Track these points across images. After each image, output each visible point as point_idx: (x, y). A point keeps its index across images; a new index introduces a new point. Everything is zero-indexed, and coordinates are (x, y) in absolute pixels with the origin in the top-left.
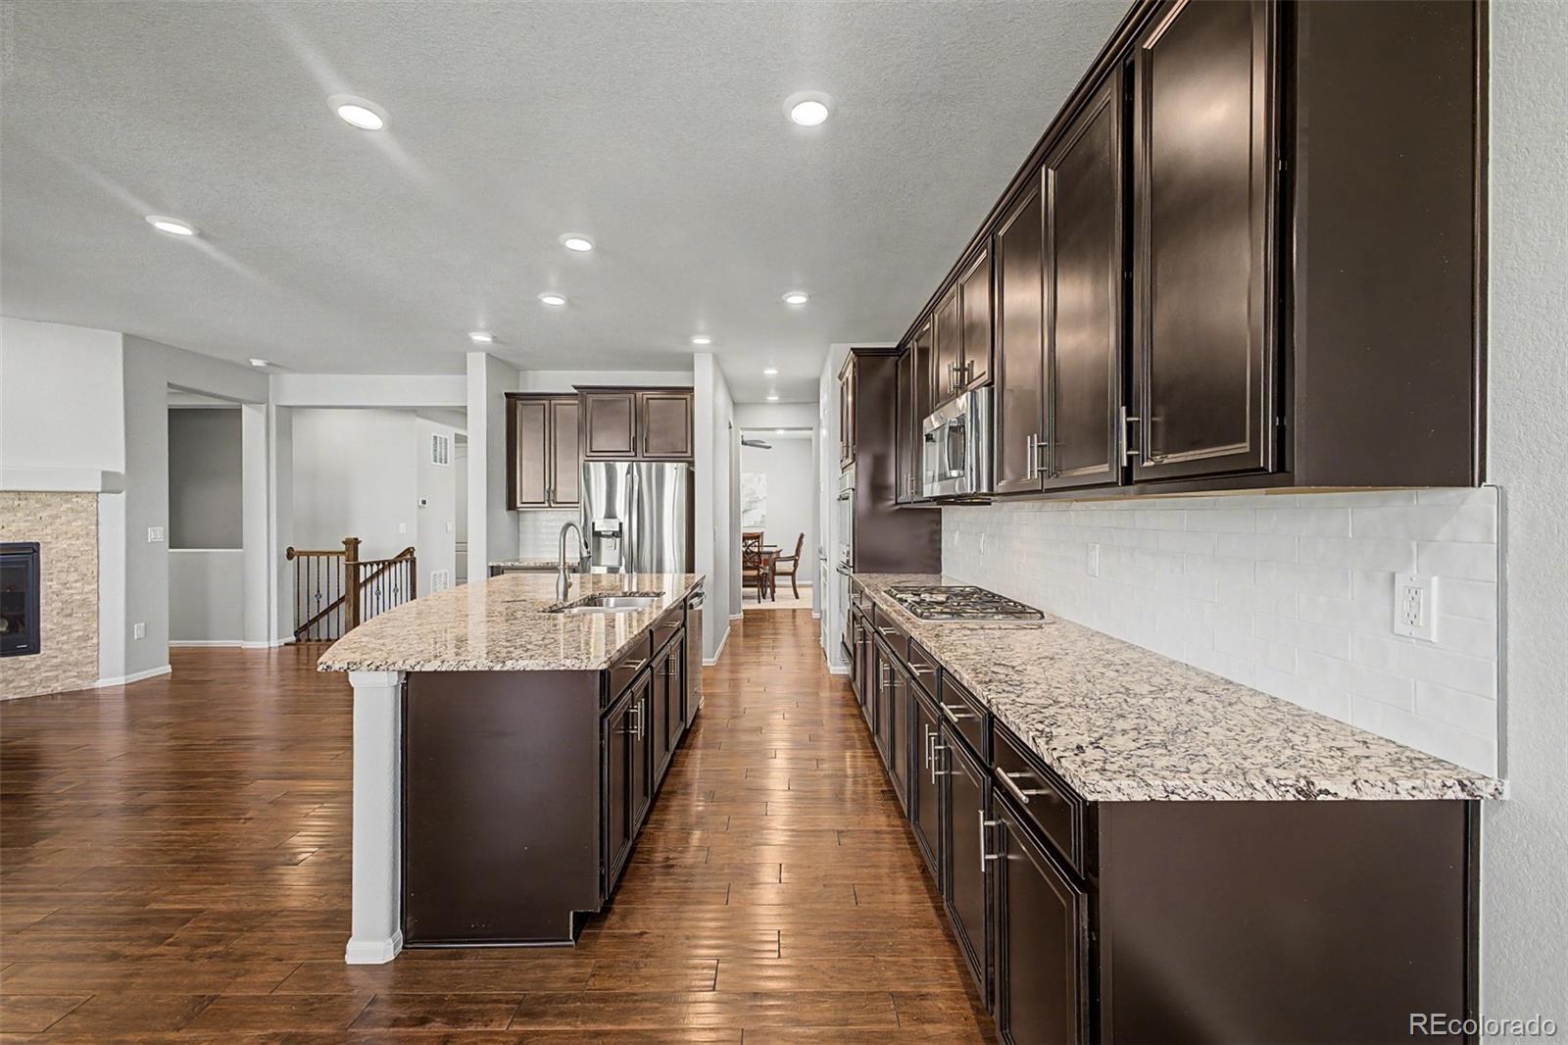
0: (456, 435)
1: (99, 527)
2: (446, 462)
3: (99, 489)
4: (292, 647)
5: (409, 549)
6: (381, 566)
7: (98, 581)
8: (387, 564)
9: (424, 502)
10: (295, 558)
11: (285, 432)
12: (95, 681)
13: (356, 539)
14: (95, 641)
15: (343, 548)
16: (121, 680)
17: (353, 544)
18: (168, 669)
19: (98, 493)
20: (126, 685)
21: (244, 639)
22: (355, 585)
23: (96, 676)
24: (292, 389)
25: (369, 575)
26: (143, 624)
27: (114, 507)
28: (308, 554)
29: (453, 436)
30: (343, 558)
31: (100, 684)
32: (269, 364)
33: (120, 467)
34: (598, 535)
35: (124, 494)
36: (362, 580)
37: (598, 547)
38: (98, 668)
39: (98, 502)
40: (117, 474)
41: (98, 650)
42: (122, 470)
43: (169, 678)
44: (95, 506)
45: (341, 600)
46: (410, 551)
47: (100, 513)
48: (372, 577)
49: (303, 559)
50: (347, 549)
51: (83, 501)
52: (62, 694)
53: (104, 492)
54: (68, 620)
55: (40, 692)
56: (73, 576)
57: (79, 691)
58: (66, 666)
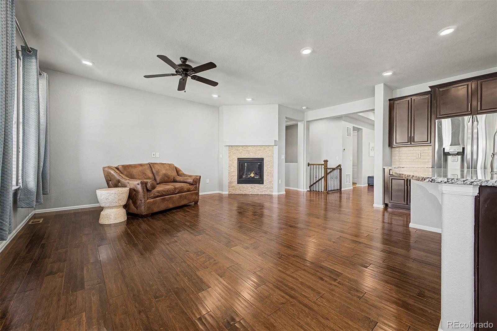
0: (353, 127)
1: (273, 155)
2: (350, 136)
3: (274, 145)
4: (309, 192)
5: (339, 165)
6: (331, 170)
7: (273, 168)
8: (334, 169)
9: (344, 149)
10: (310, 166)
11: (308, 129)
13: (327, 160)
14: (272, 183)
15: (323, 163)
17: (326, 162)
18: (285, 193)
20: (278, 195)
21: (298, 188)
22: (327, 174)
23: (273, 192)
24: (311, 115)
25: (330, 171)
26: (281, 180)
27: (276, 150)
28: (314, 165)
29: (352, 127)
30: (323, 166)
31: (273, 194)
32: (307, 108)
33: (277, 139)
34: (446, 154)
35: (278, 146)
36: (328, 172)
37: (446, 160)
38: (273, 190)
39: (273, 148)
40: (277, 141)
41: (273, 185)
43: (285, 195)
45: (322, 178)
46: (340, 166)
47: (274, 151)
48: (330, 172)
49: (312, 166)
50: (325, 163)
51: (271, 148)
52: (267, 195)
53: (275, 145)
54: (268, 177)
55: (264, 193)
56: (269, 166)
57: (270, 195)
58: (268, 188)
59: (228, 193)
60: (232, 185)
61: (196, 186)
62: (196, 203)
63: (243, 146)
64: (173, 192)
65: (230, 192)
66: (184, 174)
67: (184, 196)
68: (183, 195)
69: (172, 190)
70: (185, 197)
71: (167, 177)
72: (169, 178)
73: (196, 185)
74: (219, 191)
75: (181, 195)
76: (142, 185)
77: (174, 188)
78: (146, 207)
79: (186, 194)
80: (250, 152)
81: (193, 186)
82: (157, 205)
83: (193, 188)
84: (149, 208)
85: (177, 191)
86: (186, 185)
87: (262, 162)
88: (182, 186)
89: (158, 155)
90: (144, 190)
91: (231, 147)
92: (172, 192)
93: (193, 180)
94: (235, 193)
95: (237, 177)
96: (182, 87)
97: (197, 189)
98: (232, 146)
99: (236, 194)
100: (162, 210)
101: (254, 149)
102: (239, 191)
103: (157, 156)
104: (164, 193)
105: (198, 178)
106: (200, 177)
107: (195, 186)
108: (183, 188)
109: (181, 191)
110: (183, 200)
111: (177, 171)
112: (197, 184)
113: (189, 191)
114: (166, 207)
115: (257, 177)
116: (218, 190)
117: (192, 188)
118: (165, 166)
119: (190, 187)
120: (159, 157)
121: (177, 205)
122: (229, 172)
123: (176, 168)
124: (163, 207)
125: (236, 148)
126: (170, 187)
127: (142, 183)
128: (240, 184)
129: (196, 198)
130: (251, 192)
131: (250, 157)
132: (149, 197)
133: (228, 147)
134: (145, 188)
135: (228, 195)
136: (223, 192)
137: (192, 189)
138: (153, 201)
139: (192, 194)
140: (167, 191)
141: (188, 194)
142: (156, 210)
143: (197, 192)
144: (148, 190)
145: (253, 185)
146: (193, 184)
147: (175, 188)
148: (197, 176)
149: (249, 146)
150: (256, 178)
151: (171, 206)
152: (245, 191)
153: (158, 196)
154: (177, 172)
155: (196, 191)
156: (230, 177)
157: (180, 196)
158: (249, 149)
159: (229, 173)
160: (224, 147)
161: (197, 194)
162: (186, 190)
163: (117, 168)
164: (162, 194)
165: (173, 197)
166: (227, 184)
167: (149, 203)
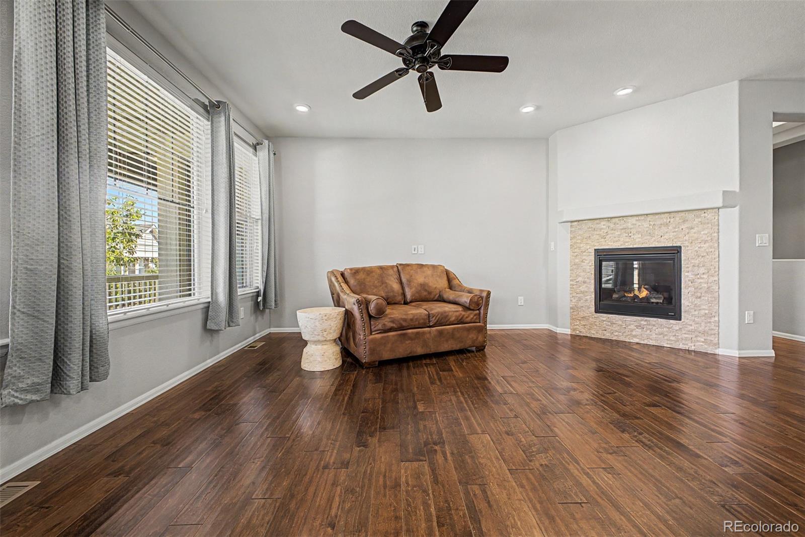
1: (720, 234)
3: (721, 205)
7: (718, 275)
12: (716, 349)
14: (716, 319)
16: (736, 353)
18: (772, 353)
19: (719, 208)
20: (739, 358)
23: (717, 345)
26: (752, 312)
27: (730, 219)
31: (720, 351)
33: (735, 188)
35: (737, 208)
38: (718, 340)
39: (719, 216)
40: (734, 192)
41: (719, 326)
42: (737, 190)
44: (716, 218)
47: (720, 224)
51: (709, 215)
52: (694, 351)
53: (724, 207)
54: (698, 302)
55: (681, 346)
56: (702, 270)
57: (706, 354)
58: (697, 333)
59: (570, 333)
60: (582, 314)
61: (480, 313)
62: (481, 349)
63: (611, 218)
64: (425, 323)
65: (574, 330)
66: (460, 286)
67: (448, 333)
68: (447, 330)
69: (423, 319)
70: (452, 335)
71: (426, 290)
72: (430, 293)
73: (479, 310)
74: (549, 323)
75: (442, 330)
76: (359, 307)
77: (426, 315)
78: (367, 348)
79: (454, 329)
80: (634, 231)
81: (472, 312)
82: (389, 345)
83: (472, 316)
84: (372, 351)
85: (433, 321)
86: (453, 310)
87: (673, 259)
88: (445, 312)
89: (421, 250)
90: (364, 316)
91: (576, 223)
92: (422, 321)
93: (471, 300)
94: (588, 335)
95: (593, 296)
96: (433, 101)
97: (481, 320)
98: (579, 221)
99: (591, 338)
100: (401, 357)
101: (646, 225)
102: (600, 332)
103: (419, 252)
104: (404, 324)
105: (484, 294)
106: (489, 293)
107: (478, 312)
108: (447, 316)
109: (442, 320)
110: (447, 341)
111: (450, 278)
112: (482, 308)
113: (461, 321)
114: (408, 352)
115: (657, 299)
116: (547, 323)
117: (467, 317)
118: (425, 269)
119: (463, 313)
120: (423, 253)
121: (433, 349)
122: (572, 283)
123: (447, 273)
124: (402, 351)
125: (590, 224)
126: (418, 311)
127: (359, 302)
128: (605, 315)
129: (477, 338)
130: (635, 336)
131: (631, 246)
132: (375, 329)
133: (569, 224)
134: (364, 311)
135: (569, 337)
136: (558, 329)
137: (468, 320)
138: (382, 338)
139: (469, 330)
140: (412, 320)
141: (458, 328)
142: (386, 356)
143: (481, 326)
144: (370, 317)
145: (642, 320)
146: (472, 308)
147: (429, 314)
148: (482, 291)
149: (631, 216)
150: (653, 300)
151: (420, 351)
152: (617, 334)
153: (391, 330)
154: (449, 280)
155: (478, 324)
156: (575, 294)
157: (441, 333)
158: (630, 225)
159: (573, 285)
160: (558, 224)
161: (482, 329)
162: (454, 320)
163: (342, 275)
164: (399, 326)
165: (424, 333)
166: (568, 311)
167: (372, 341)
